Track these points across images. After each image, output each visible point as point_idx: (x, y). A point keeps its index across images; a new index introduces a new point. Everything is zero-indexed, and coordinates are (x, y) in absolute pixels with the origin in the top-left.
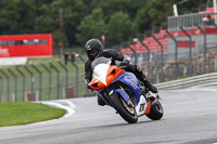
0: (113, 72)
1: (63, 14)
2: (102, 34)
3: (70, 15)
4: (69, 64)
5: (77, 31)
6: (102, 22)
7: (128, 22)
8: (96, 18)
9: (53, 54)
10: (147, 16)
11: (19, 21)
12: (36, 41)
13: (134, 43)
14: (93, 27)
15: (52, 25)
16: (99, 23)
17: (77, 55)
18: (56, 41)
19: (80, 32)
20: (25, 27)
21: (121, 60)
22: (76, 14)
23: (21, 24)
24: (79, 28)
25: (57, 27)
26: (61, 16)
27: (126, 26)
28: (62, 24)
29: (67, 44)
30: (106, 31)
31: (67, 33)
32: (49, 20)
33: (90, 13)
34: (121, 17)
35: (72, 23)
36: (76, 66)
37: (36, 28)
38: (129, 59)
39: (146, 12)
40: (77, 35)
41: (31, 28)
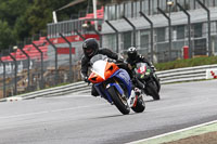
0: (111, 68)
7: (8, 30)
10: (27, 23)
13: (14, 51)
27: (6, 34)
39: (26, 19)
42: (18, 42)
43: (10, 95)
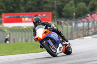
0: (46, 32)
1: (57, 3)
2: (74, 12)
3: (60, 4)
4: (59, 26)
5: (62, 11)
6: (74, 7)
7: (85, 7)
8: (71, 5)
9: (52, 21)
10: (94, 4)
11: (36, 6)
12: (44, 15)
13: (88, 16)
14: (70, 9)
15: (51, 8)
16: (72, 7)
17: (62, 22)
18: (53, 15)
19: (64, 11)
20: (39, 9)
21: (50, 26)
22: (62, 3)
23: (38, 8)
24: (63, 10)
25: (54, 9)
26: (55, 4)
27: (84, 9)
28: (56, 8)
29: (58, 17)
30: (76, 11)
31: (58, 12)
32: (50, 6)
33: (68, 3)
34: (82, 5)
35: (61, 7)
36: (62, 27)
37: (44, 9)
38: (54, 26)
39: (93, 3)
40: (63, 13)
41: (42, 9)
42: (90, 13)
43: (85, 36)
